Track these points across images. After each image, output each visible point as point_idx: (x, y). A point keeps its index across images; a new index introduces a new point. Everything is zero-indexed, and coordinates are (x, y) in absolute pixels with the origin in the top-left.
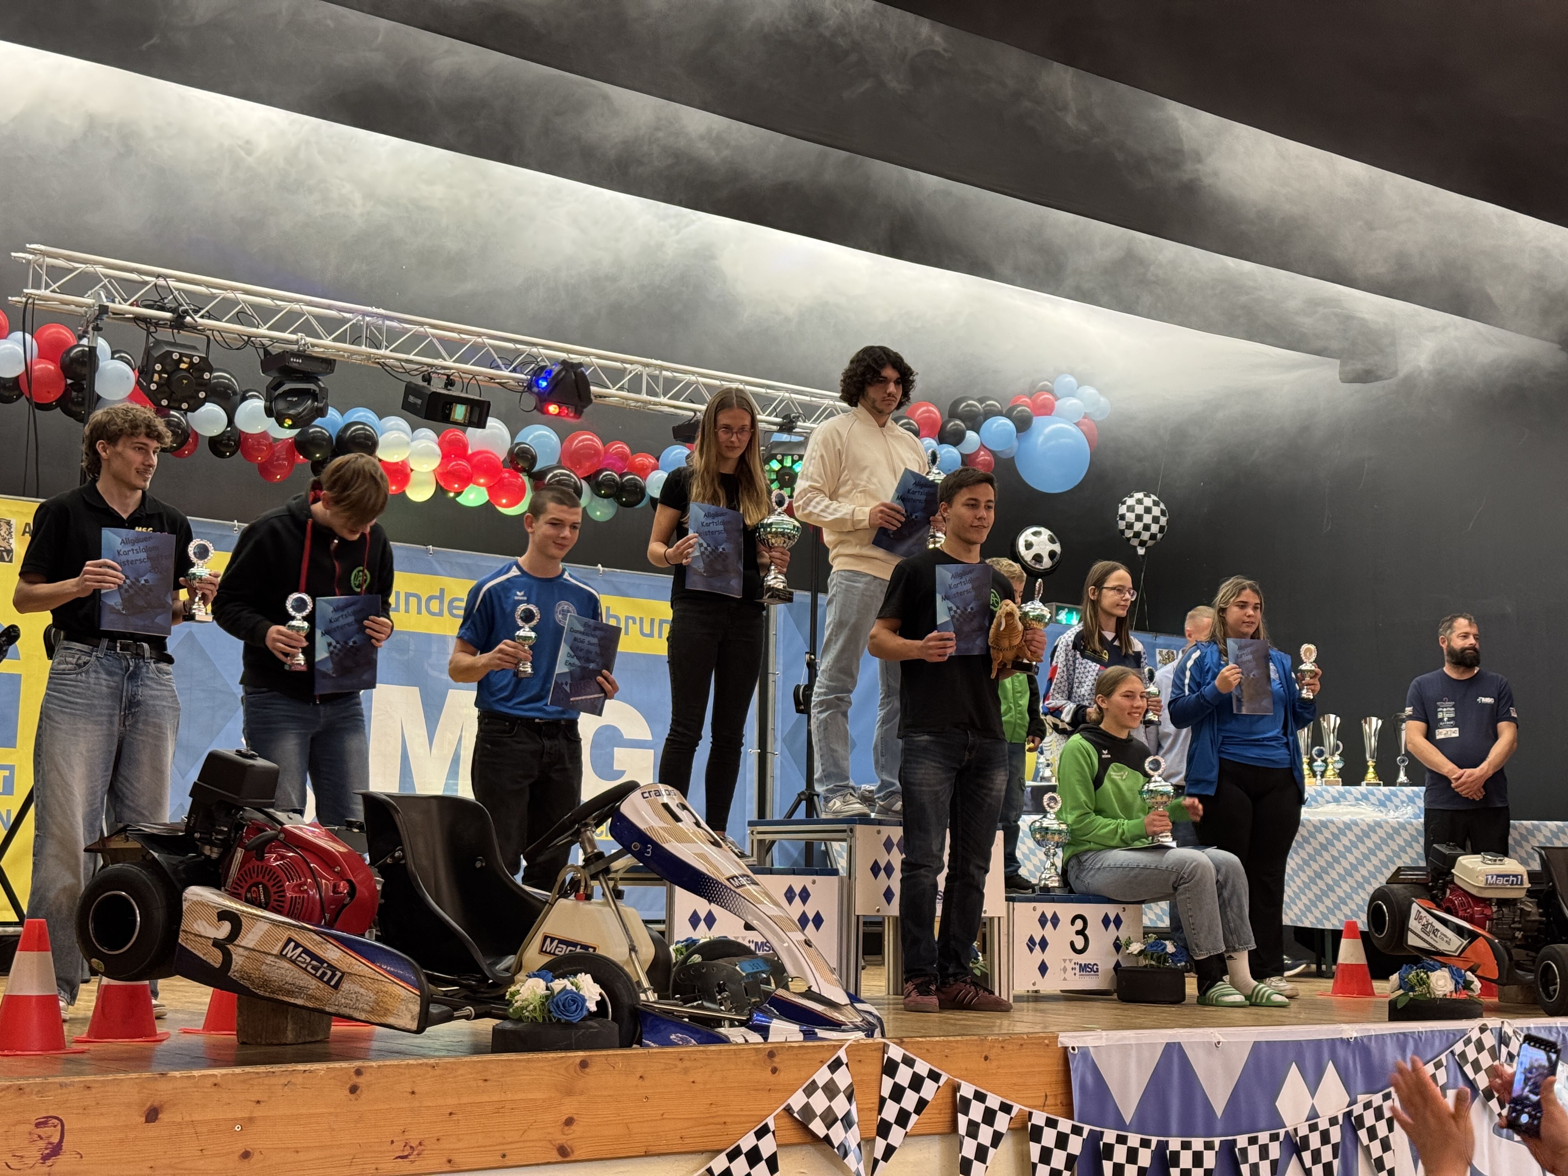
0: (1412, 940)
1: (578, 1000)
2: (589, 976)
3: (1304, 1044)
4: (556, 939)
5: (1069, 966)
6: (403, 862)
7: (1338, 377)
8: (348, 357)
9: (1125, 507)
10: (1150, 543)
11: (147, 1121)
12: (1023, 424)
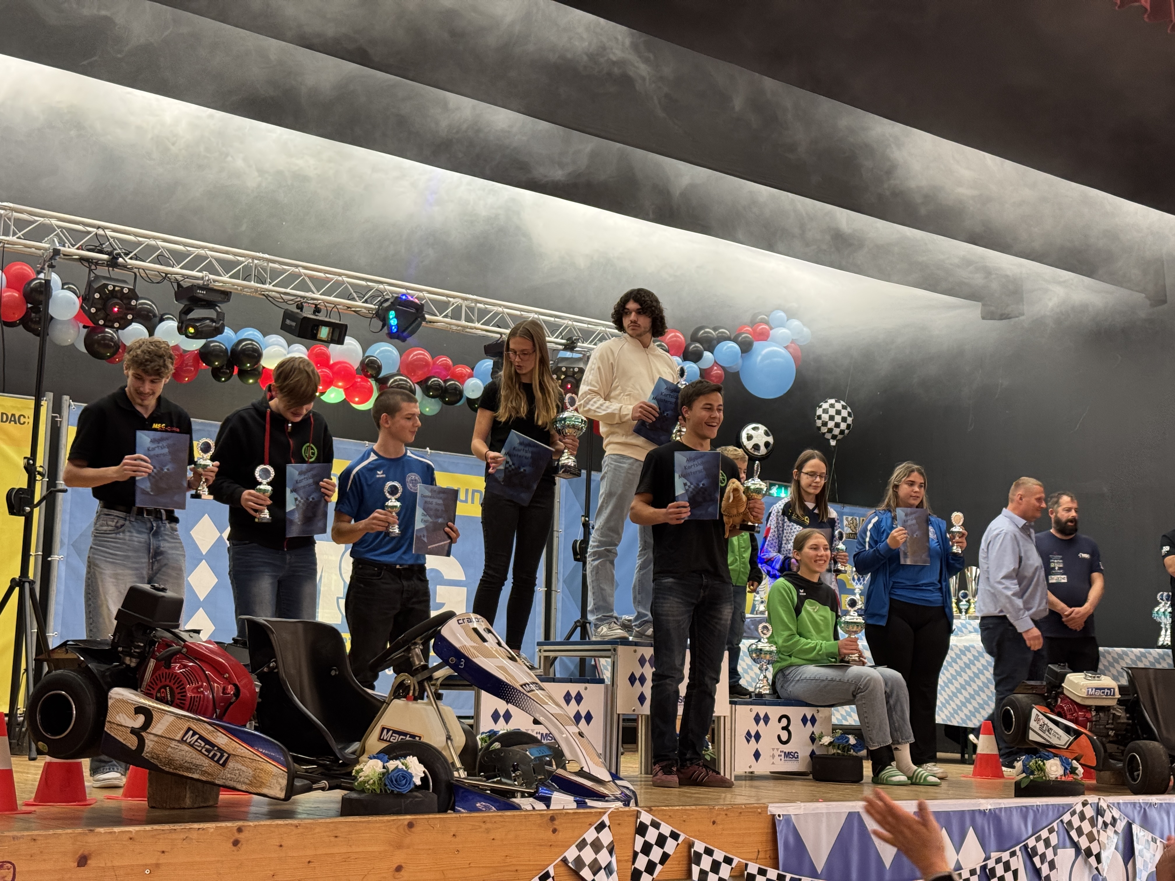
0: (1033, 737)
1: (407, 776)
2: (415, 758)
3: (951, 813)
4: (391, 730)
5: (777, 753)
6: (276, 671)
7: (980, 316)
8: (241, 290)
9: (821, 410)
10: (840, 437)
11: (78, 866)
12: (746, 347)
